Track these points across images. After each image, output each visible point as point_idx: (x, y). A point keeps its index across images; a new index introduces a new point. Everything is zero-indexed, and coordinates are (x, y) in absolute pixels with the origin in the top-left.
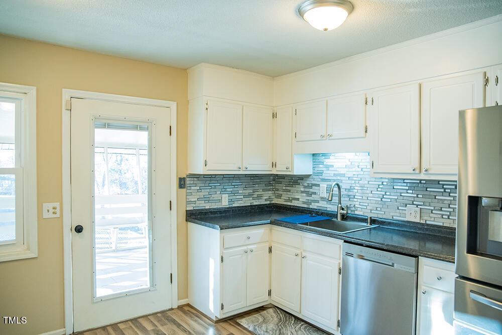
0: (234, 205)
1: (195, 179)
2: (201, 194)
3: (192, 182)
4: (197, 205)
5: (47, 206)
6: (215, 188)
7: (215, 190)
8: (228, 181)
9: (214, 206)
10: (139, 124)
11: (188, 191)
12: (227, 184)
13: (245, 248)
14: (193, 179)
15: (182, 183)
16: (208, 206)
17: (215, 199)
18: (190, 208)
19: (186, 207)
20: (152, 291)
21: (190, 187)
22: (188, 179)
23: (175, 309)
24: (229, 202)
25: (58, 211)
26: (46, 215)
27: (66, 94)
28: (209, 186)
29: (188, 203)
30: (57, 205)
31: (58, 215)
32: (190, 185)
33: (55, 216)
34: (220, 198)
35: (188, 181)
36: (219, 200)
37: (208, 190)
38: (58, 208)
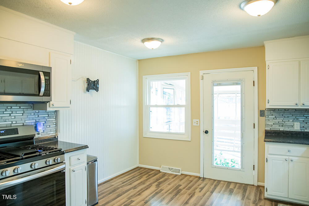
0: (306, 131)
1: (272, 111)
2: (277, 121)
3: (269, 113)
4: (273, 127)
5: (194, 120)
6: (288, 118)
7: (288, 119)
8: (300, 114)
9: (287, 129)
10: (235, 82)
11: (266, 118)
12: (299, 116)
13: (287, 157)
14: (270, 111)
15: (262, 113)
16: (282, 129)
17: (288, 125)
18: (268, 129)
19: (265, 128)
20: (241, 171)
21: (268, 116)
22: (266, 111)
23: (255, 186)
24: (300, 128)
25: (198, 123)
26: (194, 124)
27: (201, 72)
28: (283, 116)
29: (266, 125)
30: (198, 120)
31: (198, 125)
32: (268, 115)
33: (197, 125)
34: (293, 125)
35: (266, 113)
36: (292, 126)
37: (283, 119)
38: (199, 122)
